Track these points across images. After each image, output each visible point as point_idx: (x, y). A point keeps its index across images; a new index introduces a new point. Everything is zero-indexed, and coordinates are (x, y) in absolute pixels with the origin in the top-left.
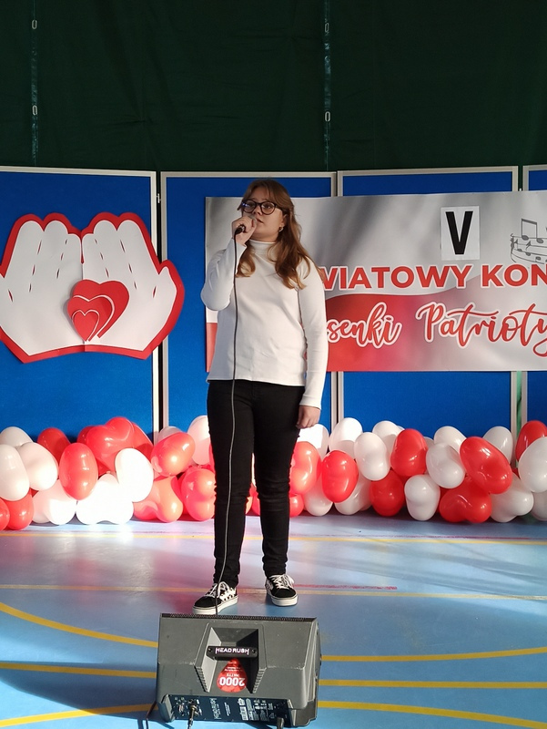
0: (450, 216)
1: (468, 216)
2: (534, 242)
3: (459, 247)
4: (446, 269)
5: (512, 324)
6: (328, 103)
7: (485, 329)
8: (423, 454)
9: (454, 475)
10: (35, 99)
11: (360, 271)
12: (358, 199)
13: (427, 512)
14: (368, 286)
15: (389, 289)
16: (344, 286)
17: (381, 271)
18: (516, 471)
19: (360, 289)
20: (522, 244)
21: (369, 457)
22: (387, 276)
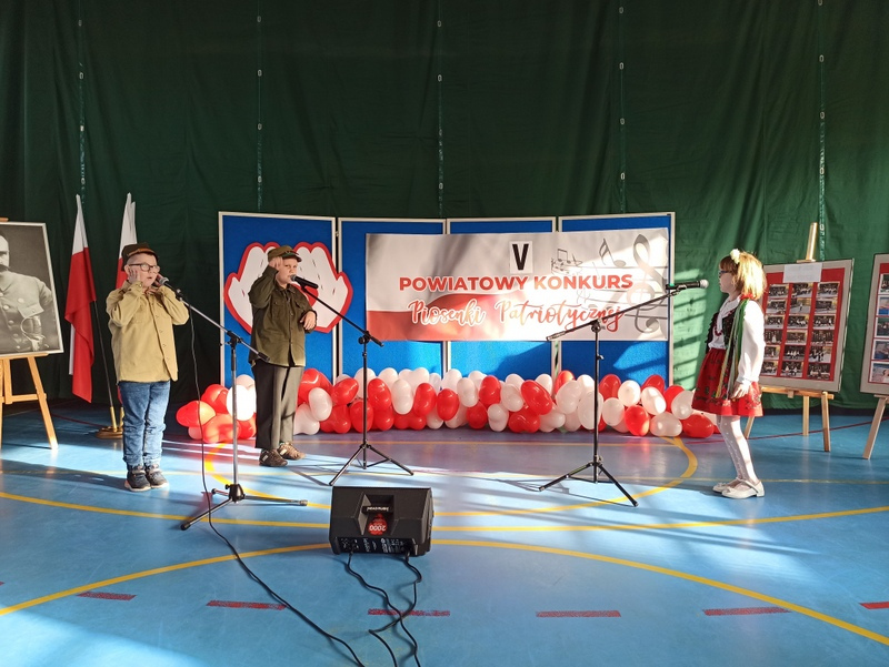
0: (515, 247)
1: (526, 246)
2: (565, 263)
3: (521, 266)
4: (513, 279)
5: (552, 312)
6: (441, 177)
7: (536, 316)
8: (498, 391)
9: (517, 404)
10: (260, 172)
11: (461, 280)
12: (460, 235)
13: (501, 426)
14: (466, 289)
15: (478, 291)
16: (451, 288)
17: (473, 280)
18: (555, 401)
19: (461, 291)
20: (558, 264)
21: (466, 392)
22: (477, 283)
